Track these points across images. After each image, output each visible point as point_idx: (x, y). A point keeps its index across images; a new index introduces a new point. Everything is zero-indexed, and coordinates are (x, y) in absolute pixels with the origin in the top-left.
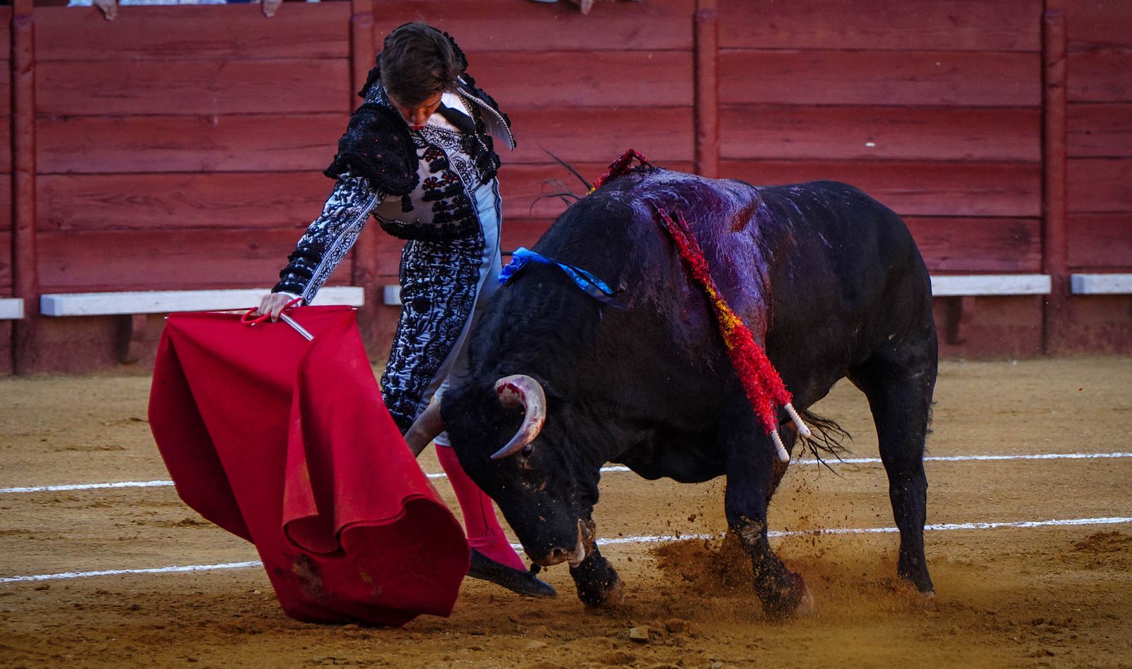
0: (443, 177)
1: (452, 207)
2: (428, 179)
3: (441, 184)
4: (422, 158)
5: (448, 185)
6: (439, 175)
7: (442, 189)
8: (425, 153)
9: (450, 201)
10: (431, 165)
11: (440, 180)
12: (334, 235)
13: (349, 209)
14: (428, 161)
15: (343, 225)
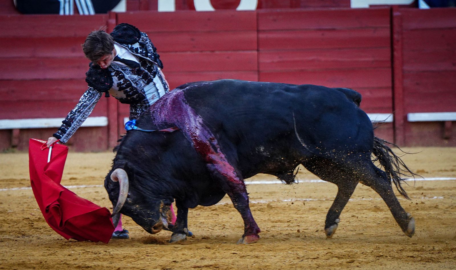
0: (123, 82)
1: (130, 92)
2: (118, 83)
3: (123, 84)
4: (114, 76)
5: (126, 84)
6: (122, 81)
7: (124, 86)
8: (115, 74)
9: (128, 89)
10: (118, 78)
11: (122, 83)
12: (78, 115)
13: (85, 103)
14: (116, 76)
15: (82, 110)
